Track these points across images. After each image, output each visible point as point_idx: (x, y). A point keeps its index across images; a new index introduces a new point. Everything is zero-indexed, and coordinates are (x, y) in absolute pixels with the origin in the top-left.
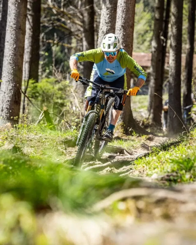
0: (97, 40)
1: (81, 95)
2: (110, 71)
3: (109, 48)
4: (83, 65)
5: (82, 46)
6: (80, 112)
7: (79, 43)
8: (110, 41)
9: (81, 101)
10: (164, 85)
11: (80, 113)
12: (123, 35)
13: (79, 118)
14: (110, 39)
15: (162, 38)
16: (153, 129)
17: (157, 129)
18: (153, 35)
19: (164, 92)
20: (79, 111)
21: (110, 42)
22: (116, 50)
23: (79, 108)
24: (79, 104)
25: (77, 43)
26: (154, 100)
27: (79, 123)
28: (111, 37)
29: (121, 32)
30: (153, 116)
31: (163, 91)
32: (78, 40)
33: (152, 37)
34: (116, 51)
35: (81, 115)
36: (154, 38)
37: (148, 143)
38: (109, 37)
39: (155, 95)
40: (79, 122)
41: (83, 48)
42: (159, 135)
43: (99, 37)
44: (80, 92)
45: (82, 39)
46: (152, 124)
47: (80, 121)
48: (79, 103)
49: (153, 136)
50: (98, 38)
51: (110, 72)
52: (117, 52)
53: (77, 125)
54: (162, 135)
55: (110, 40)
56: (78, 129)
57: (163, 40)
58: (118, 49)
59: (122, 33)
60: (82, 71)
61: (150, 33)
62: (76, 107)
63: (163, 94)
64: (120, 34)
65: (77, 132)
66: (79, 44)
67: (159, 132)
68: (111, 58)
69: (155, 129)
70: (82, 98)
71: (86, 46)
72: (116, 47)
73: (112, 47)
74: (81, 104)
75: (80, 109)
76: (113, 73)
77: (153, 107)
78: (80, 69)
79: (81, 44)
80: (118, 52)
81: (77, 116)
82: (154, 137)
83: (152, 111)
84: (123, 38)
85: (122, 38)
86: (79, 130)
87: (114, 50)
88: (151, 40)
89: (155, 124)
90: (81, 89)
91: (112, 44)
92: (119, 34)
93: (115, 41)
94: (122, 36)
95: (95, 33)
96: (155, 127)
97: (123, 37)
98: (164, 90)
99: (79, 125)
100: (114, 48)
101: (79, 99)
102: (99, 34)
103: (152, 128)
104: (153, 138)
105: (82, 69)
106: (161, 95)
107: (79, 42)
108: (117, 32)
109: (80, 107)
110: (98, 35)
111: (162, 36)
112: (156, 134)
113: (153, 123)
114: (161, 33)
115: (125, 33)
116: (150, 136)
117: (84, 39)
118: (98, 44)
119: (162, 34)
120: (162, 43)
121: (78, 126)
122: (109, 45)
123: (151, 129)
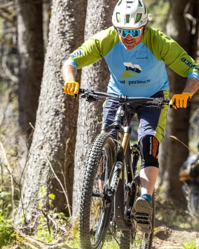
0: (49, 22)
1: (13, 140)
2: (133, 67)
3: (128, 21)
4: (19, 76)
5: (16, 33)
6: (11, 176)
7: (10, 27)
8: (129, 9)
9: (12, 152)
10: (192, 120)
11: (12, 179)
12: (103, 10)
13: (8, 190)
14: (129, 5)
15: (189, 16)
16: (168, 213)
17: (178, 214)
18: (169, 11)
19: (193, 134)
20: (10, 174)
21: (129, 12)
22: (139, 26)
23: (9, 167)
24: (9, 159)
25: (6, 28)
26: (170, 152)
27: (10, 201)
28: (131, 2)
29: (101, 4)
30: (168, 187)
31: (190, 132)
32: (7, 20)
33: (168, 15)
34: (140, 28)
35: (12, 182)
36: (171, 17)
37: (158, 244)
38: (128, 2)
39: (173, 141)
40: (8, 198)
41: (17, 39)
42: (182, 226)
43: (52, 13)
44: (12, 134)
45: (15, 18)
46: (166, 202)
47: (10, 196)
48: (9, 156)
49: (168, 228)
50: (50, 17)
51: (133, 70)
52: (141, 30)
53: (4, 204)
54: (187, 226)
55: (129, 7)
56: (7, 213)
57: (191, 22)
58: (144, 24)
59: (102, 6)
60: (17, 87)
61: (162, 7)
62: (3, 165)
63: (190, 137)
64: (98, 7)
65: (4, 221)
66: (9, 30)
67: (180, 220)
68: (129, 41)
69: (173, 213)
70: (15, 146)
71: (24, 33)
72: (141, 20)
73: (132, 20)
74: (14, 158)
75: (11, 170)
76: (138, 71)
77: (168, 167)
78: (12, 83)
79: (14, 29)
80: (144, 30)
81: (5, 185)
82: (170, 230)
83: (166, 174)
84: (105, 17)
85: (101, 16)
86: (8, 215)
87: (137, 25)
88: (166, 21)
89: (172, 203)
90: (13, 126)
91: (133, 15)
92: (96, 7)
93: (138, 9)
94: (102, 12)
95: (45, 6)
96: (173, 209)
97: (104, 15)
98: (193, 129)
99: (10, 205)
100: (136, 22)
101: (8, 147)
102: (52, 7)
103: (165, 211)
104: (167, 233)
105: (15, 84)
106: (187, 141)
107: (9, 24)
108: (91, 3)
109: (12, 165)
110: (50, 10)
111: (188, 12)
112: (174, 223)
113: (167, 200)
114: (187, 7)
115: (108, 7)
116: (163, 228)
117: (20, 19)
118: (51, 30)
119: (189, 9)
120: (188, 27)
121: (6, 207)
122: (128, 16)
123: (163, 215)
